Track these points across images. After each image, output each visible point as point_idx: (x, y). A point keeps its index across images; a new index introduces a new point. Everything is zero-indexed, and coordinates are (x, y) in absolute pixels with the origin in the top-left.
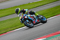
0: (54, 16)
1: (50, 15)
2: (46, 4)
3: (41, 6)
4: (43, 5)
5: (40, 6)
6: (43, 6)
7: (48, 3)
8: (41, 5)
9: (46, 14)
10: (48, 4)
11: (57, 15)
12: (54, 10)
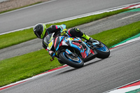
0: (43, 72)
1: (33, 71)
2: (22, 42)
3: (9, 46)
4: (13, 45)
5: (6, 47)
6: (13, 47)
7: (27, 38)
8: (9, 43)
9: (23, 66)
10: (26, 41)
11: (49, 70)
12: (41, 57)
